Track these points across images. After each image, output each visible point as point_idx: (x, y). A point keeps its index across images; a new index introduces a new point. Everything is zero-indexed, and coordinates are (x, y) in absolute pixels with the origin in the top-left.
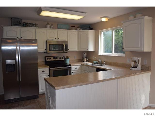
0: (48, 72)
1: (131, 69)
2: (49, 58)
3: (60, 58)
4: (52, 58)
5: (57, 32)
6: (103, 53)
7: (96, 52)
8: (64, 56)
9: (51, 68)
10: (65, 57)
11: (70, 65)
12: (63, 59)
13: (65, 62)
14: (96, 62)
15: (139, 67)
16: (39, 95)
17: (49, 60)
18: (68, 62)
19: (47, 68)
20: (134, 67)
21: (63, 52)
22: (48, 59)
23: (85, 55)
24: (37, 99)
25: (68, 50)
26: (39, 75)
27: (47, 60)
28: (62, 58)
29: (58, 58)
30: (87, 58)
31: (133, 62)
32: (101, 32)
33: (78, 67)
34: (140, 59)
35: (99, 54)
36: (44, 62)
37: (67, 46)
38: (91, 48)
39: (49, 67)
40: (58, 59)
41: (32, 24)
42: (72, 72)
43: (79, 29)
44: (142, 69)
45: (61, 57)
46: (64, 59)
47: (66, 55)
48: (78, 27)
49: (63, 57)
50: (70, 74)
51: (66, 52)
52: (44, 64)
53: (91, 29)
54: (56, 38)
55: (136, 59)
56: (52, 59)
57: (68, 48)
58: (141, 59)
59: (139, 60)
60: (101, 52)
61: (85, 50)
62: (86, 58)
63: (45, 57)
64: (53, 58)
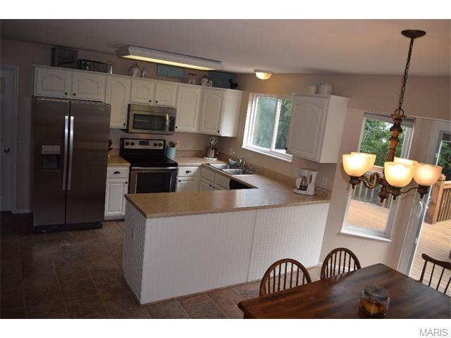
0: (128, 176)
1: (295, 190)
2: (130, 141)
3: (155, 145)
4: (137, 142)
5: (156, 85)
6: (253, 144)
7: (237, 140)
8: (165, 141)
9: (133, 168)
10: (167, 143)
11: (176, 165)
12: (162, 148)
13: (166, 154)
14: (235, 162)
15: (311, 190)
16: (104, 221)
17: (129, 147)
18: (172, 154)
19: (125, 166)
20: (300, 189)
21: (163, 132)
22: (127, 144)
23: (212, 142)
24: (99, 230)
25: (176, 130)
26: (107, 180)
27: (126, 147)
28: (160, 145)
29: (151, 143)
30: (216, 149)
31: (301, 179)
32: (255, 96)
33: (193, 169)
34: (314, 174)
35: (244, 146)
36: (119, 151)
37: (173, 120)
38: (227, 131)
39: (129, 164)
40: (151, 147)
41: (99, 63)
42: (179, 178)
43: (205, 80)
44: (315, 195)
45: (158, 142)
46: (164, 147)
47: (169, 139)
48: (204, 77)
49: (162, 142)
50: (174, 190)
51: (170, 132)
52: (118, 154)
53: (233, 86)
54: (150, 101)
55: (306, 173)
56: (137, 146)
57: (176, 125)
58: (318, 174)
59: (311, 177)
60: (249, 143)
61: (214, 132)
62: (214, 151)
63: (122, 140)
64: (140, 144)
